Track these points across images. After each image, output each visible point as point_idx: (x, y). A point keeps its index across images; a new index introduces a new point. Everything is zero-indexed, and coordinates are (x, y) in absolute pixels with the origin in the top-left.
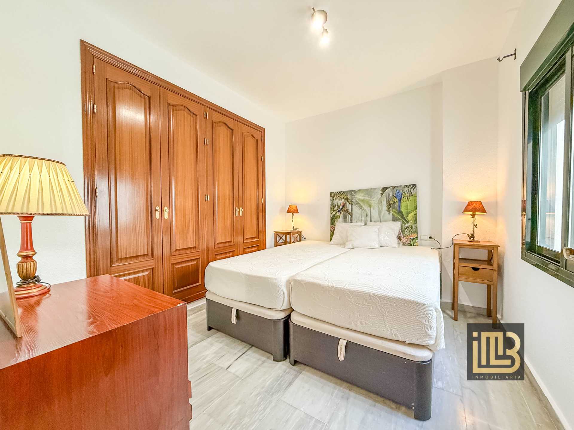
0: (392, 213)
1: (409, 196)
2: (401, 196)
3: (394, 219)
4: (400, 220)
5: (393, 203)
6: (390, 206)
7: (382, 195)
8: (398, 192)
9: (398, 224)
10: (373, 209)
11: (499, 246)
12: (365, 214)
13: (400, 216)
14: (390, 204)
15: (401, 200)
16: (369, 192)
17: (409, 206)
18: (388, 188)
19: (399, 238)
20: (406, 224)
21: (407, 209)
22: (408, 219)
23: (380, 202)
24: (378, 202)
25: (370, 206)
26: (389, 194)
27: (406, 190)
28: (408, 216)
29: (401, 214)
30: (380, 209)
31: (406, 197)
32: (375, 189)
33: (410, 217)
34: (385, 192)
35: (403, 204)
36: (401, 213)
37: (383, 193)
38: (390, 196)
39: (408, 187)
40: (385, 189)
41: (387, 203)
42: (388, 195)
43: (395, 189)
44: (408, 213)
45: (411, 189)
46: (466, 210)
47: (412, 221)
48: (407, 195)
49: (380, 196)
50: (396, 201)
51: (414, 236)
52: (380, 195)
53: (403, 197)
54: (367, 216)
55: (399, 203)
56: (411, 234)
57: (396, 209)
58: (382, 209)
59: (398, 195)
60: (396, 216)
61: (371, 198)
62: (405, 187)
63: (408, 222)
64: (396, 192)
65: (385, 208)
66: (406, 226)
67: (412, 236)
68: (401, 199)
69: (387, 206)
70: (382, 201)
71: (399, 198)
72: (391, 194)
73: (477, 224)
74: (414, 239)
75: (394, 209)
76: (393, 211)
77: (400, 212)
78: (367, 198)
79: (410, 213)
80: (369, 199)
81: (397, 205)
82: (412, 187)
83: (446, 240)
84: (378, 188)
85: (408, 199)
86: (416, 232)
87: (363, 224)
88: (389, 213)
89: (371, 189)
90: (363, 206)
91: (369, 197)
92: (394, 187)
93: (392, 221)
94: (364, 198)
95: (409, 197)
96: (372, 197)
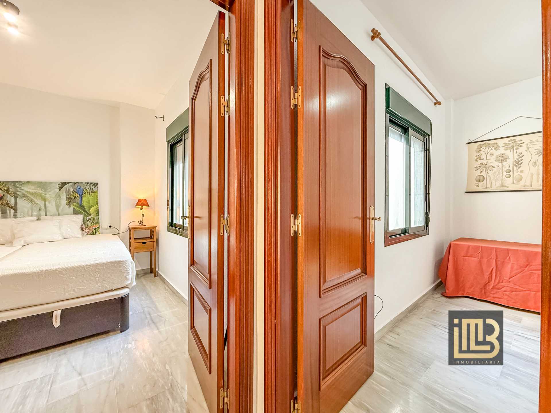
0: (72, 207)
1: (90, 192)
2: (83, 192)
3: (75, 213)
4: (81, 213)
5: (74, 197)
6: (70, 201)
7: (61, 189)
8: (79, 188)
9: (80, 217)
10: (49, 202)
11: (156, 227)
12: (36, 208)
13: (81, 209)
14: (70, 199)
15: (83, 196)
16: (43, 185)
17: (91, 201)
18: (68, 184)
19: (82, 229)
20: (88, 216)
21: (89, 204)
22: (90, 213)
23: (58, 196)
24: (55, 196)
25: (45, 200)
26: (69, 189)
27: (87, 187)
28: (90, 210)
29: (82, 208)
30: (59, 203)
31: (88, 193)
32: (51, 183)
33: (92, 210)
34: (64, 187)
35: (85, 200)
36: (84, 207)
37: (62, 188)
38: (70, 191)
39: (90, 185)
40: (63, 184)
41: (66, 198)
42: (67, 190)
43: (76, 185)
44: (90, 207)
45: (92, 186)
46: (137, 205)
47: (94, 214)
48: (89, 191)
49: (58, 191)
50: (77, 196)
51: (96, 226)
52: (58, 189)
53: (85, 193)
54: (40, 210)
55: (81, 198)
56: (94, 225)
57: (77, 203)
58: (60, 203)
59: (79, 191)
60: (77, 210)
61: (45, 191)
62: (87, 184)
63: (90, 215)
64: (77, 188)
65: (64, 201)
66: (88, 218)
67: (94, 227)
68: (82, 194)
69: (67, 200)
70: (61, 196)
71: (81, 194)
72: (71, 190)
73: (144, 214)
74: (96, 228)
75: (75, 204)
76: (74, 205)
77: (82, 206)
78: (40, 191)
79: (92, 207)
80: (44, 192)
81: (78, 200)
82: (94, 185)
83: (123, 227)
84: (55, 183)
85: (89, 195)
86: (98, 223)
87: (35, 218)
88: (70, 206)
89: (46, 182)
90: (35, 200)
91: (42, 191)
92: (75, 184)
93: (73, 214)
94: (35, 191)
95: (90, 194)
96: (47, 191)
